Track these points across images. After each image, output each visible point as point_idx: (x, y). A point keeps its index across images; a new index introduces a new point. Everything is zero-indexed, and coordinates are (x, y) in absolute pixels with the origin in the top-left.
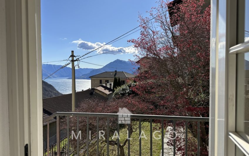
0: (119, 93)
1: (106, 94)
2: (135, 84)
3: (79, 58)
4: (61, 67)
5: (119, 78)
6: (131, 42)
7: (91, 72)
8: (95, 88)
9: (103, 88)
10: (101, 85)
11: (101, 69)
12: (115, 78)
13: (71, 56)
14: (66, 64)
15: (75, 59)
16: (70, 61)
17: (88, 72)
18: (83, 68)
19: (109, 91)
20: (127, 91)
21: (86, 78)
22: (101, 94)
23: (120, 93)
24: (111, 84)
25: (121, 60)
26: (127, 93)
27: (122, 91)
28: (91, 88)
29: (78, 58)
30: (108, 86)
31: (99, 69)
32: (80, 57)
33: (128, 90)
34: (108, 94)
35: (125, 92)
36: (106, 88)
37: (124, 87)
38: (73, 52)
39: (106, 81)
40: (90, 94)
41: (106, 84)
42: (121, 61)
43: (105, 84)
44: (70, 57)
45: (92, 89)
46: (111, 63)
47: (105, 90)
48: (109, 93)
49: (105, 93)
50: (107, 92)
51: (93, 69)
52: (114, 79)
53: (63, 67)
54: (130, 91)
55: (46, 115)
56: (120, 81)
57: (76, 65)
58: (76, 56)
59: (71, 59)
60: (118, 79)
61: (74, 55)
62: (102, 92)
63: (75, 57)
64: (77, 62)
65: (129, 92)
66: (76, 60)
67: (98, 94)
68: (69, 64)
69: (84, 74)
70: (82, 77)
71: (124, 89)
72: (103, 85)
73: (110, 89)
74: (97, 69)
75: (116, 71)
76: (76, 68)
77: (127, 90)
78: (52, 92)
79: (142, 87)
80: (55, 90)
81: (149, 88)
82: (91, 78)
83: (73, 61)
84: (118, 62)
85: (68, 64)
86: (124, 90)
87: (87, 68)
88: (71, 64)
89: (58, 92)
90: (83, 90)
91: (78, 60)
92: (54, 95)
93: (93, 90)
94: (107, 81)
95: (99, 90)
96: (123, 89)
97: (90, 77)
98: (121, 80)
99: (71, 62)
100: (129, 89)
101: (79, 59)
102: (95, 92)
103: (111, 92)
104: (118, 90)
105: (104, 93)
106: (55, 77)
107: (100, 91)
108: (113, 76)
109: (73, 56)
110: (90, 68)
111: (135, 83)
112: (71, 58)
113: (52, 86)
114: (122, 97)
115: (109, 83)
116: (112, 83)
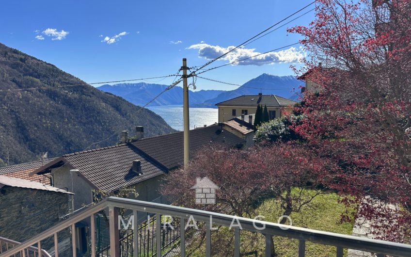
0: (266, 135)
1: (242, 134)
2: (296, 118)
3: (195, 70)
4: (166, 87)
5: (265, 107)
6: (295, 31)
7: (219, 96)
8: (225, 123)
9: (238, 124)
10: (235, 117)
11: (235, 90)
12: (259, 107)
13: (182, 67)
14: (175, 82)
15: (188, 73)
16: (180, 77)
17: (215, 96)
18: (206, 90)
19: (247, 129)
20: (281, 132)
21: (210, 105)
22: (234, 132)
23: (268, 135)
24: (252, 116)
25: (269, 74)
26: (281, 134)
27: (272, 131)
28: (217, 123)
29: (194, 72)
30: (247, 120)
31: (232, 91)
32: (197, 70)
33: (283, 130)
34: (245, 133)
35: (278, 133)
36: (242, 123)
37: (274, 123)
38: (185, 60)
39: (243, 111)
40: (216, 133)
41: (243, 117)
42: (271, 76)
43: (241, 117)
44: (181, 69)
45: (219, 124)
46: (253, 80)
47: (241, 126)
48: (247, 133)
49: (241, 131)
50: (244, 130)
51: (221, 91)
52: (257, 107)
53: (168, 88)
54: (286, 130)
55: (149, 163)
56: (268, 111)
57: (190, 84)
58: (191, 68)
59: (182, 73)
60: (263, 107)
61: (187, 66)
62: (235, 129)
63: (189, 69)
64: (192, 77)
65: (284, 133)
66: (191, 75)
67: (229, 132)
68: (179, 82)
69: (207, 99)
70: (206, 104)
71: (274, 127)
72: (238, 118)
73: (249, 126)
74: (229, 91)
75: (260, 94)
76: (191, 89)
77: (281, 129)
78: (160, 127)
79: (314, 126)
80: (165, 124)
81: (330, 129)
82: (218, 105)
83: (185, 77)
84: (264, 78)
85: (177, 83)
86: (275, 130)
87: (213, 90)
88: (182, 82)
89: (169, 127)
90: (205, 126)
91: (193, 74)
92: (164, 132)
93: (220, 127)
94: (245, 112)
95: (230, 127)
96: (272, 127)
97: (216, 105)
98: (269, 109)
99: (182, 79)
100: (285, 127)
101: (196, 73)
102: (224, 130)
103: (251, 130)
104: (264, 128)
105: (238, 131)
106: (166, 105)
107: (233, 129)
108: (255, 103)
109: (184, 68)
110: (218, 90)
111: (297, 115)
112: (182, 71)
113: (160, 117)
114: (271, 141)
115: (248, 116)
116: (254, 116)
